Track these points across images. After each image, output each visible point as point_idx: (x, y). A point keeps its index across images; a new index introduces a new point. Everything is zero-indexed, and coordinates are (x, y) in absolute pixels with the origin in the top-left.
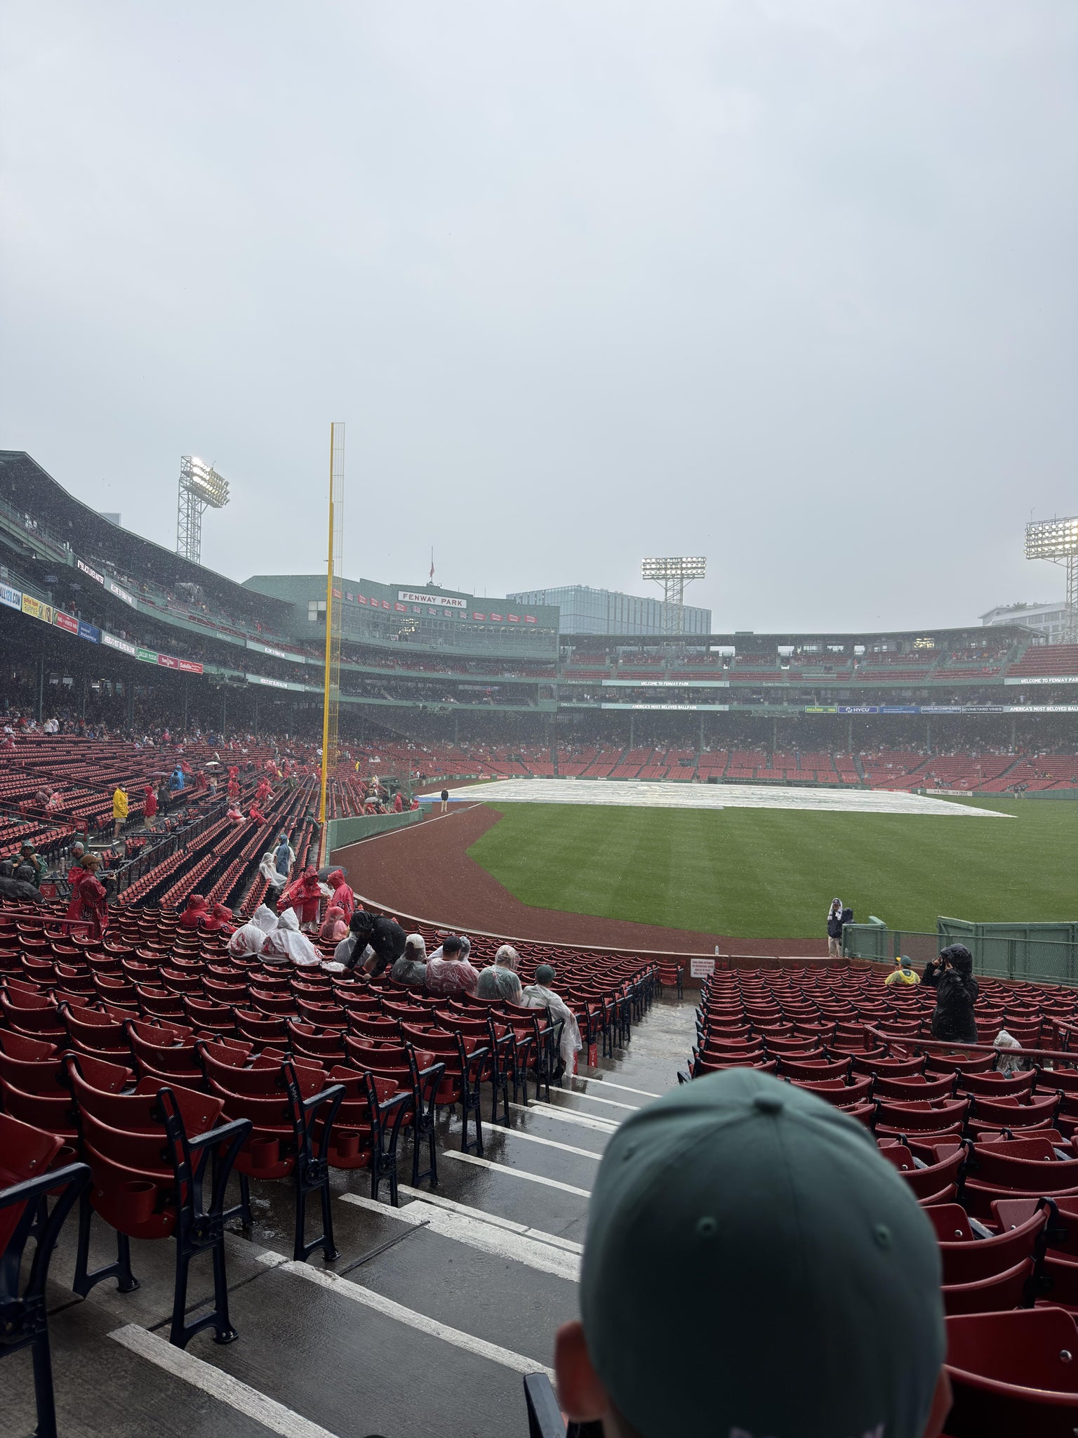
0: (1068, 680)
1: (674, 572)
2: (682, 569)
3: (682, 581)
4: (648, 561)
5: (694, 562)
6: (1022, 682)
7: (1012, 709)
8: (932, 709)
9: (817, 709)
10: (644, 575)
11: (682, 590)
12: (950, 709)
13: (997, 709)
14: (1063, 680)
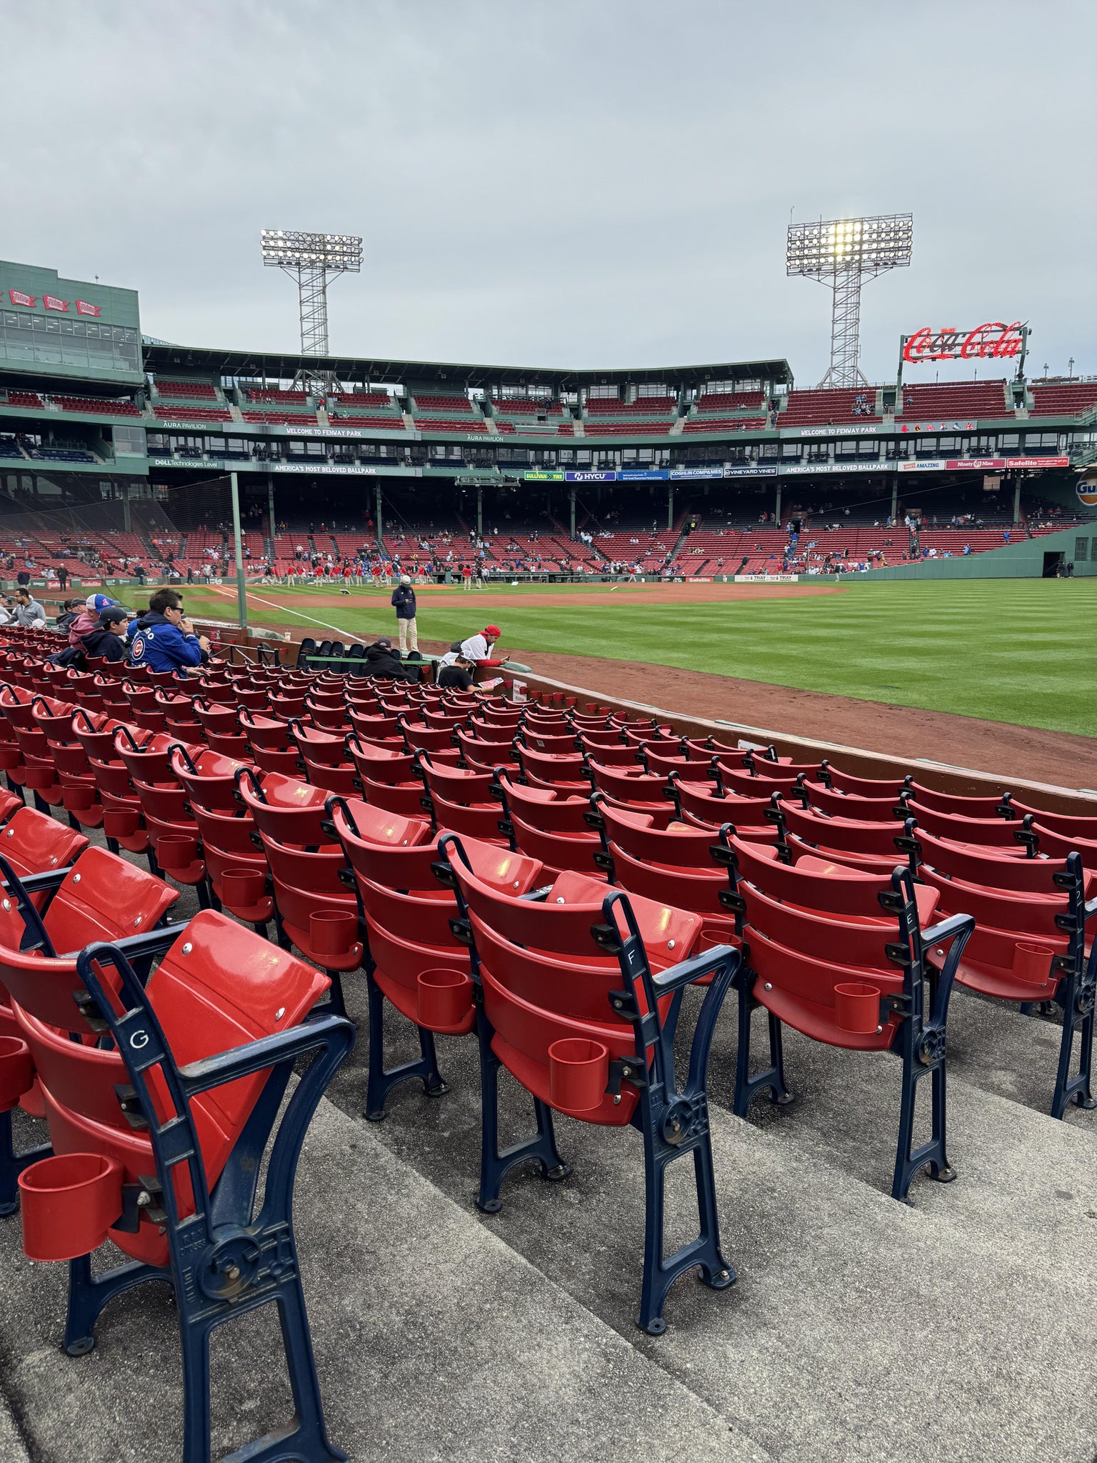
0: (860, 430)
1: (314, 257)
2: (326, 253)
3: (324, 275)
4: (272, 234)
5: (344, 244)
6: (803, 434)
7: (788, 470)
8: (682, 473)
9: (536, 475)
10: (265, 258)
11: (325, 287)
12: (709, 472)
13: (769, 471)
14: (854, 430)
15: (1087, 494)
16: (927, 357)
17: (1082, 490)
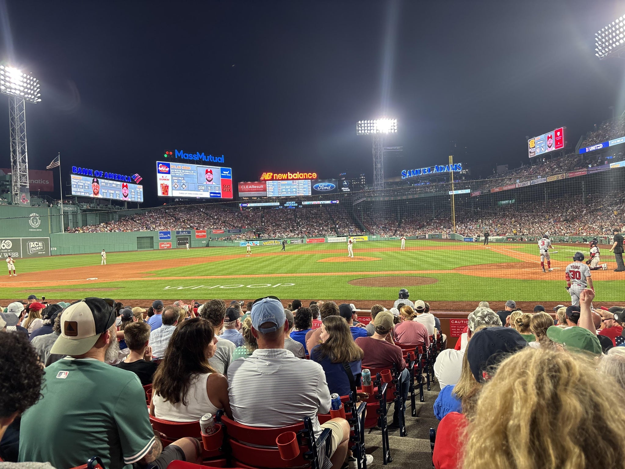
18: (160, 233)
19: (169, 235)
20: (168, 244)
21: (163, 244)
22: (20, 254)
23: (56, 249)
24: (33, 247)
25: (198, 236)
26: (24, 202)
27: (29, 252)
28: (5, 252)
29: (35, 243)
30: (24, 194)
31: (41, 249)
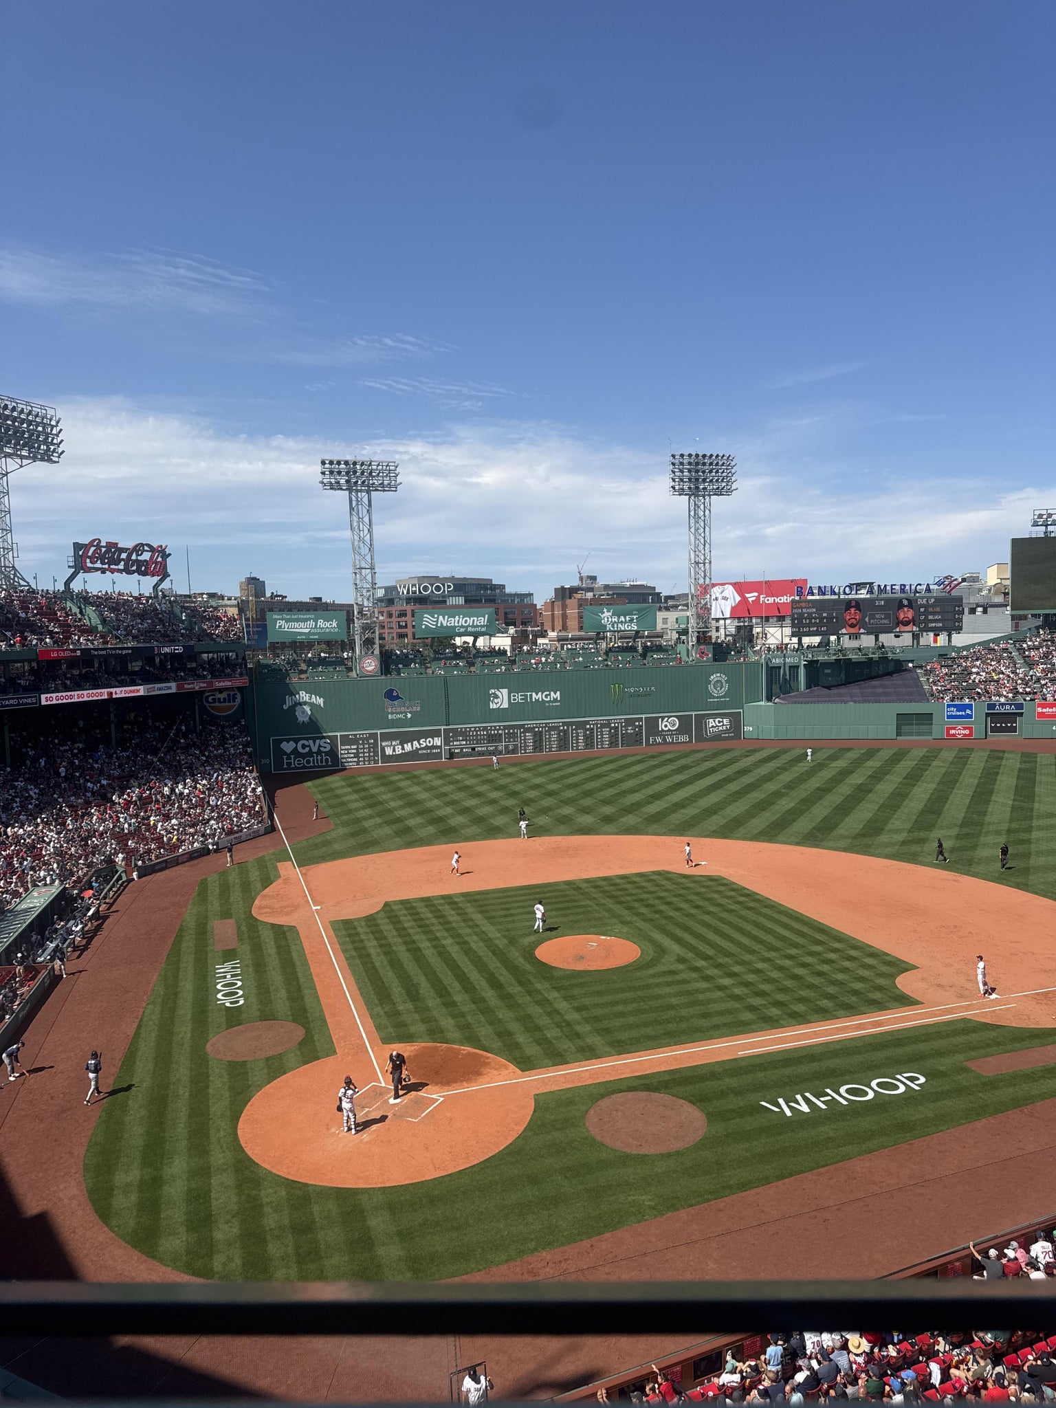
13: (29, 701)
15: (217, 704)
16: (97, 569)
17: (210, 699)
18: (949, 706)
19: (968, 712)
20: (965, 729)
21: (954, 728)
22: (691, 737)
23: (751, 729)
24: (713, 727)
25: (1041, 715)
26: (703, 657)
27: (707, 734)
28: (667, 735)
29: (717, 720)
30: (702, 647)
31: (727, 730)
